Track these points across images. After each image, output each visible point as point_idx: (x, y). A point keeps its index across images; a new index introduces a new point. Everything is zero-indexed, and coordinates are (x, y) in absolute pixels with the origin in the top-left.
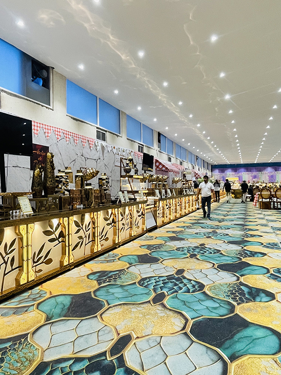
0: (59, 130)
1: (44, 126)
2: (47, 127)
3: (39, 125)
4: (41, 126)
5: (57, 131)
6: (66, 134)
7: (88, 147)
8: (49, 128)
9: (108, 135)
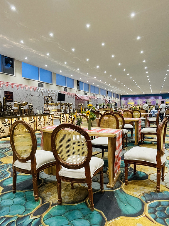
0: (18, 85)
1: (11, 84)
2: (12, 84)
3: (8, 83)
4: (9, 84)
5: (17, 85)
6: (22, 86)
7: (33, 91)
8: (13, 84)
9: (45, 84)
